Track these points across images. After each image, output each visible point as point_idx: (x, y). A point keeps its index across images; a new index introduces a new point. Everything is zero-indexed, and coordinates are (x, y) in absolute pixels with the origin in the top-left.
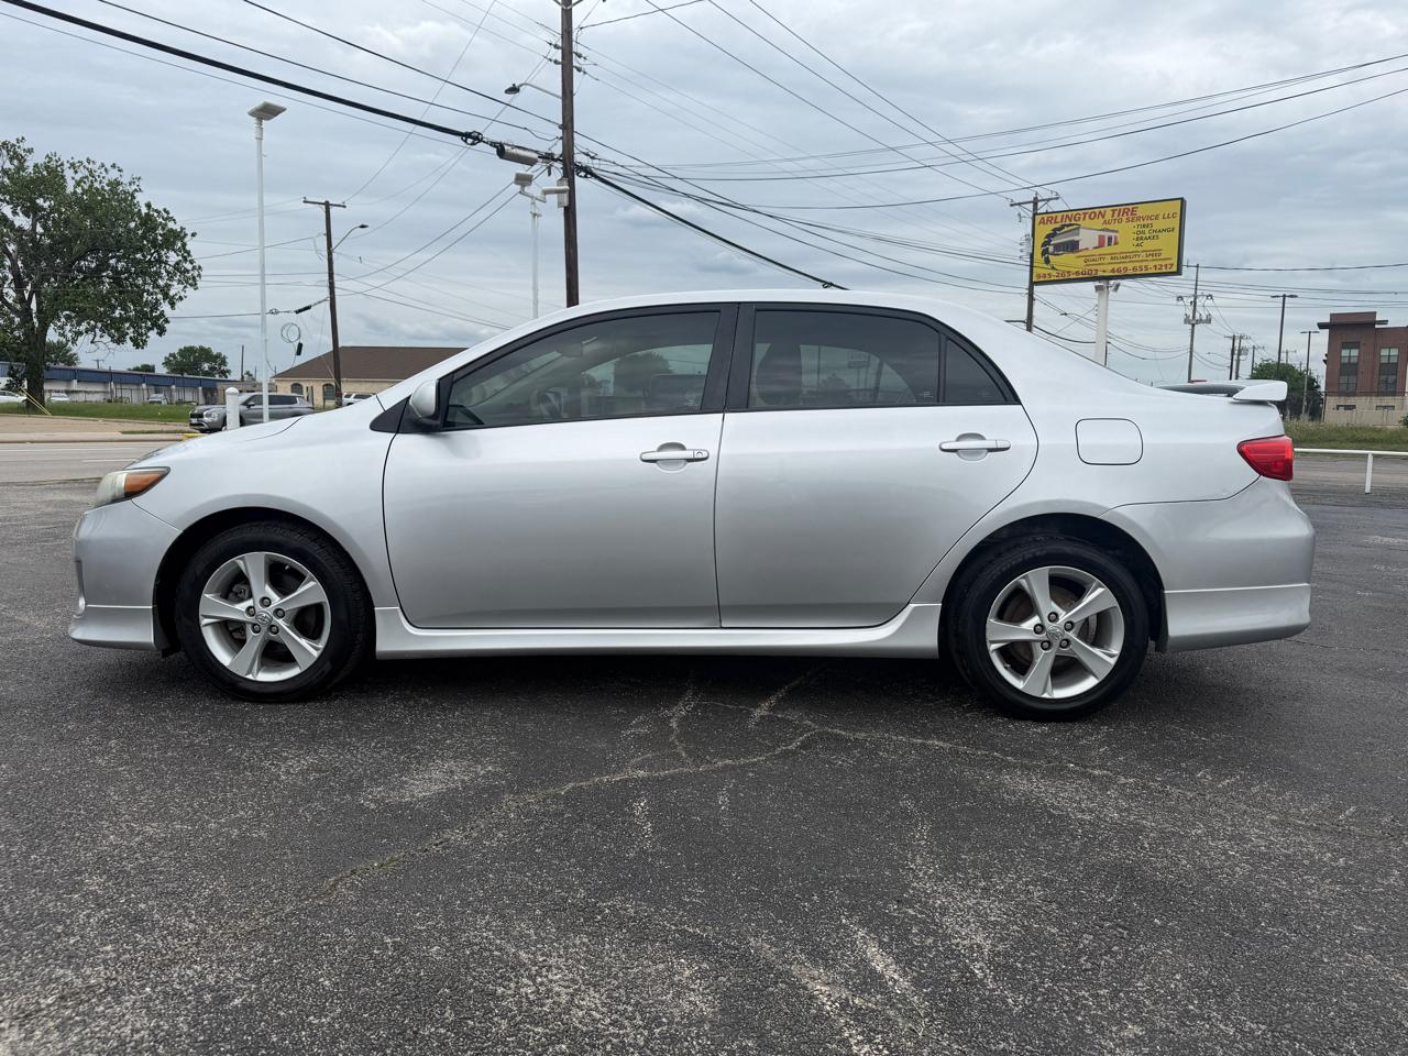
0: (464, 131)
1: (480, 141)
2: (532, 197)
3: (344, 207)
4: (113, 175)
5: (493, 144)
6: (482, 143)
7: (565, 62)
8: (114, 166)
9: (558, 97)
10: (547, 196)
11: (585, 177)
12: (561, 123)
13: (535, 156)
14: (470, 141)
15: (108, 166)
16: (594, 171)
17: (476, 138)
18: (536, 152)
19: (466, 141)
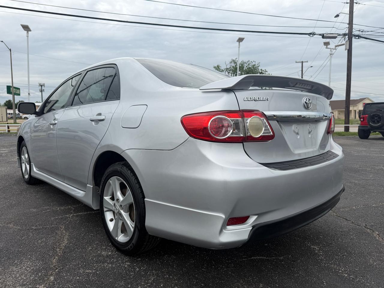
0: (309, 33)
1: (315, 34)
2: (330, 49)
3: (307, 62)
4: (254, 63)
5: (320, 35)
6: (315, 35)
7: (351, 2)
8: (253, 61)
9: (348, 14)
10: (337, 48)
11: (358, 38)
12: (348, 23)
13: (337, 35)
14: (311, 35)
15: (252, 61)
16: (362, 36)
17: (313, 34)
18: (337, 34)
19: (310, 36)
